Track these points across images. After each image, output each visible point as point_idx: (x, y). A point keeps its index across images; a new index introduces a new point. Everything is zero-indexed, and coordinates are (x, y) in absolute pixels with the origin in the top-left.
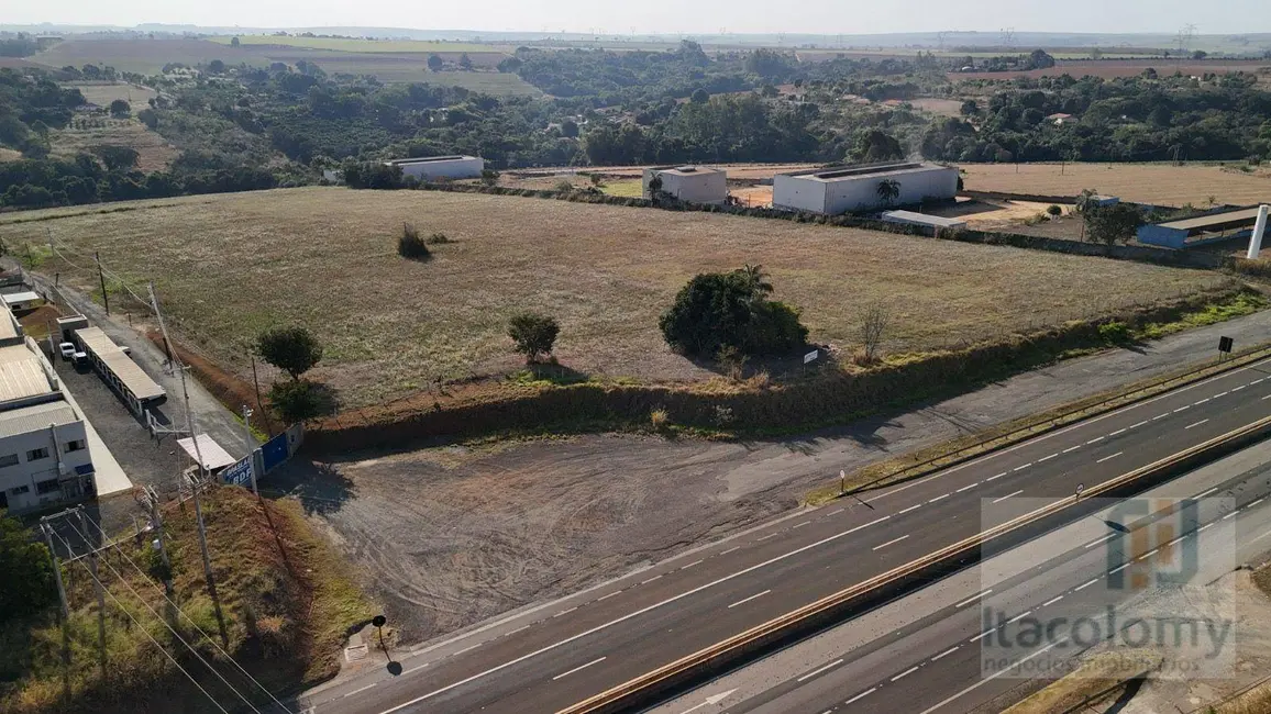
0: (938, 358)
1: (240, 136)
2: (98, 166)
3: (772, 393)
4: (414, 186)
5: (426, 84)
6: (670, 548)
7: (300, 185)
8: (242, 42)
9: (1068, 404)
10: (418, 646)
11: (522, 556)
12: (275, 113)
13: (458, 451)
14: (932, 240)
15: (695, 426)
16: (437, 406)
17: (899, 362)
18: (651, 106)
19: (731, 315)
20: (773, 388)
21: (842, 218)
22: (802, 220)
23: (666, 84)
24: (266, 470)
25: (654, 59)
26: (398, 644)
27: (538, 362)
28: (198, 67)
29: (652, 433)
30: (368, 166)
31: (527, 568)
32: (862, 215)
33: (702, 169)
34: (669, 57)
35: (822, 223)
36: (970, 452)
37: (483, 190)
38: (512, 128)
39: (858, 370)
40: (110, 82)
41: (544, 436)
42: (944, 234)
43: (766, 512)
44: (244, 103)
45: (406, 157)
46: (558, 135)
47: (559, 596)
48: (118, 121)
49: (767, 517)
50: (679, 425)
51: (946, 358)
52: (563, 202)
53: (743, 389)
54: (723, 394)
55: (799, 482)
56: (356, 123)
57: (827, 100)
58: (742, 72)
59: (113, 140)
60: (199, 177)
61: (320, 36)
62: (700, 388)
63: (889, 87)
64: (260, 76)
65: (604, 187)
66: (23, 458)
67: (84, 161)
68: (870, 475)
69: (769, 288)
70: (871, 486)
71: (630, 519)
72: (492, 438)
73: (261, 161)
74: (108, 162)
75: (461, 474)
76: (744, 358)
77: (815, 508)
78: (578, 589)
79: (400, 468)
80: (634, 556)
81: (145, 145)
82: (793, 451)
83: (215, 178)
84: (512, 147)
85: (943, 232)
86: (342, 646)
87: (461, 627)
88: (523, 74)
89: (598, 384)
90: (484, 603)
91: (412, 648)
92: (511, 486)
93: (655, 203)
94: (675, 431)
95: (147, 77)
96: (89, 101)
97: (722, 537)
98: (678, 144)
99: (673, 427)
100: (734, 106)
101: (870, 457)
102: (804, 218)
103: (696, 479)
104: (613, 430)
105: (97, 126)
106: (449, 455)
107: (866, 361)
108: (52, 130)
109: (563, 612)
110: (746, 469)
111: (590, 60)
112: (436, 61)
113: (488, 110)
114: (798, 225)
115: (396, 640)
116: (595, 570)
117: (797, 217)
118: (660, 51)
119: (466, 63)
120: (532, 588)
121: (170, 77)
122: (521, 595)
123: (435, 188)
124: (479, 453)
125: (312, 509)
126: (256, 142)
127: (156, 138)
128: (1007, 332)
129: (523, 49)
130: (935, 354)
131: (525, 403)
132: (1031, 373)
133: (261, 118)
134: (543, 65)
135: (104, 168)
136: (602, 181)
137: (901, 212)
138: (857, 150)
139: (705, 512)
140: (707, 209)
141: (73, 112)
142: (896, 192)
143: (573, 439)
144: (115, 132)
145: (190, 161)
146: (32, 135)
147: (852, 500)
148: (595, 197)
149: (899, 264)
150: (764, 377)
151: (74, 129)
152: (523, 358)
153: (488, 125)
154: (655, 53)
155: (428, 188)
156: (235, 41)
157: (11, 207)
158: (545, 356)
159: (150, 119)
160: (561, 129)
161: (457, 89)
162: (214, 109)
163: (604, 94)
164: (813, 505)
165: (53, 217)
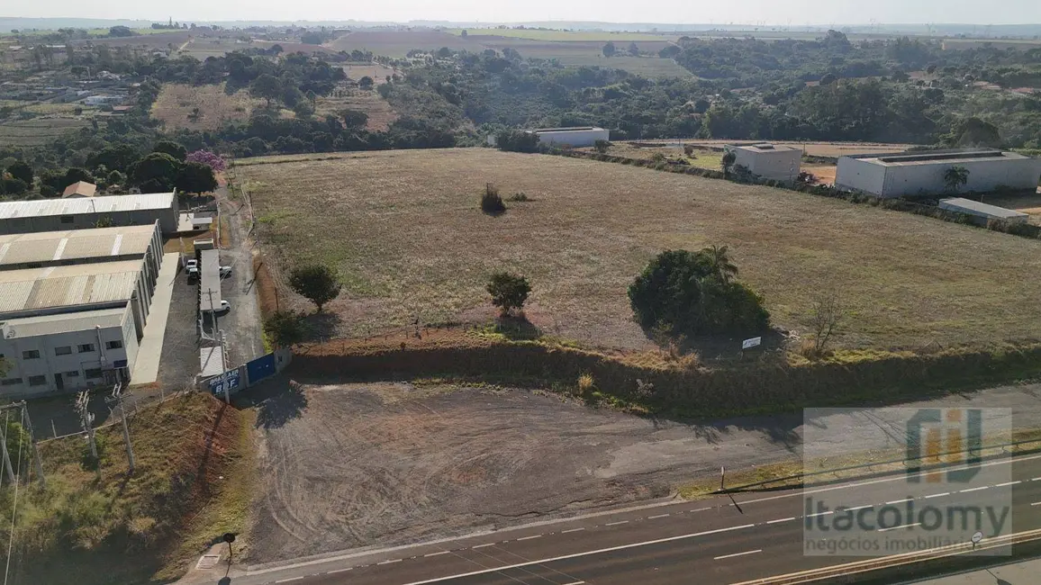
0: (899, 359)
1: (443, 106)
2: (340, 125)
3: (698, 374)
4: (544, 151)
5: (597, 68)
6: (519, 517)
7: (469, 146)
8: (469, 33)
9: (1033, 430)
10: (257, 566)
11: (390, 498)
12: (472, 89)
13: (404, 388)
14: (982, 231)
15: (618, 396)
16: (403, 345)
17: (851, 359)
18: (784, 88)
19: (682, 292)
20: (701, 369)
21: (895, 202)
22: (856, 201)
23: (807, 68)
24: (250, 382)
25: (799, 47)
26: (243, 561)
27: (509, 316)
28: (432, 53)
29: (576, 396)
30: (515, 132)
31: (386, 511)
32: (919, 201)
33: (781, 146)
34: (814, 45)
35: (874, 205)
36: (886, 468)
37: (593, 157)
38: (655, 104)
39: (803, 361)
40: (367, 63)
41: (481, 385)
42: (997, 226)
43: (632, 497)
44: (453, 80)
45: (559, 126)
46: (691, 111)
47: (396, 544)
48: (363, 92)
49: (630, 501)
50: (602, 392)
51: (908, 360)
52: (652, 171)
53: (673, 366)
54: (649, 369)
55: (685, 470)
56: (531, 98)
57: (956, 86)
58: (883, 58)
59: (356, 106)
60: (403, 136)
61: (530, 29)
62: (632, 360)
63: (1025, 75)
64: (474, 59)
65: (694, 158)
66: (75, 350)
67: (331, 120)
68: (762, 475)
69: (734, 269)
70: (755, 488)
71: (503, 479)
72: (438, 380)
73: (453, 125)
74: (347, 122)
75: (394, 409)
76: (682, 337)
77: (685, 501)
78: (415, 541)
79: (350, 397)
80: (484, 518)
81: (376, 111)
82: (698, 435)
83: (416, 137)
84: (647, 120)
85: (996, 223)
86: (201, 553)
87: (300, 556)
88: (679, 60)
89: (544, 343)
90: (333, 537)
91: (249, 568)
92: (425, 428)
93: (726, 176)
94: (598, 398)
95: (394, 59)
96: (349, 77)
97: (574, 514)
98: (794, 122)
99: (597, 393)
100: (852, 89)
101: (773, 455)
102: (859, 198)
103: (589, 449)
104: (543, 389)
105: (348, 96)
106: (395, 390)
107: (815, 354)
108: (319, 97)
109: (388, 562)
110: (642, 446)
111: (740, 48)
112: (609, 48)
113: (639, 89)
114: (850, 205)
115: (243, 556)
116: (440, 525)
117: (851, 198)
118: (808, 39)
119: (634, 49)
120: (379, 531)
121: (411, 60)
122: (365, 537)
123: (559, 154)
124: (422, 393)
125: (263, 422)
126: (453, 111)
127: (386, 105)
128: (998, 339)
129: (685, 38)
130: (895, 355)
131: (476, 352)
132: (1010, 388)
133: (461, 93)
134: (696, 52)
135: (344, 126)
136: (696, 152)
137: (962, 200)
138: (951, 135)
139: (576, 485)
140: (771, 184)
141: (335, 85)
142: (964, 180)
143: (504, 391)
144: (359, 101)
145: (404, 124)
146: (305, 100)
147: (725, 498)
148: (680, 167)
149: (927, 254)
150: (692, 357)
151: (333, 97)
152: (497, 311)
153: (634, 104)
154: (801, 41)
155: (555, 153)
156: (464, 32)
157: (276, 152)
158: (516, 311)
159: (385, 91)
160: (694, 107)
161: (618, 72)
162: (430, 85)
163: (745, 76)
164: (684, 497)
165: (285, 162)
